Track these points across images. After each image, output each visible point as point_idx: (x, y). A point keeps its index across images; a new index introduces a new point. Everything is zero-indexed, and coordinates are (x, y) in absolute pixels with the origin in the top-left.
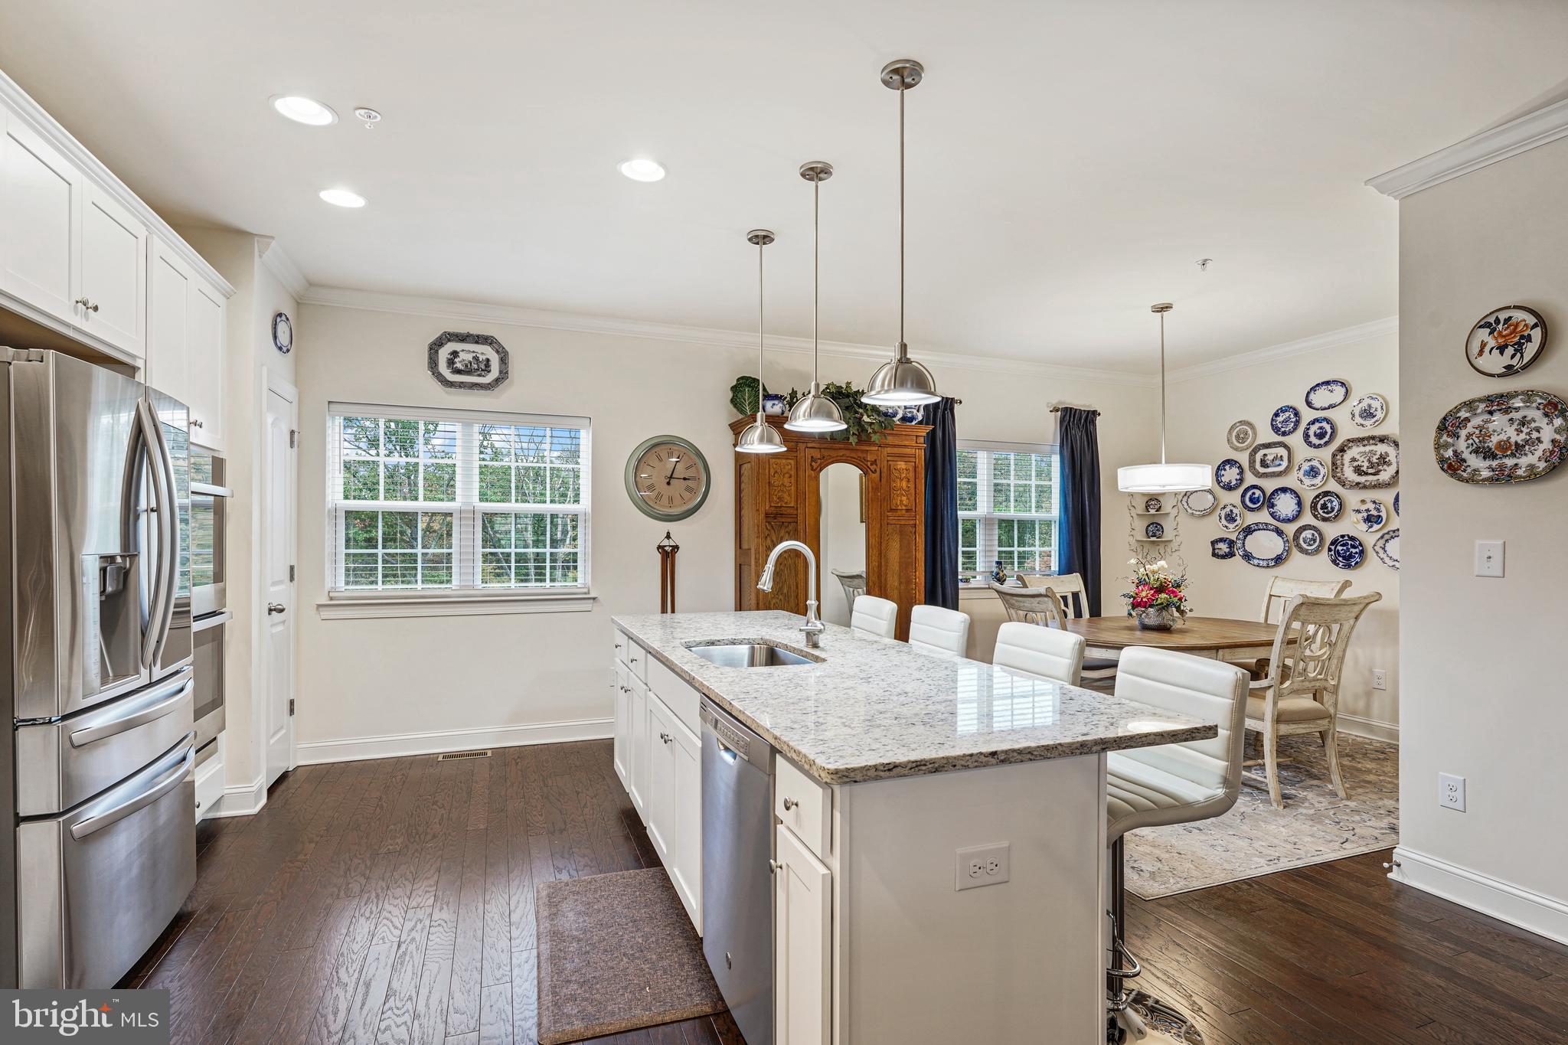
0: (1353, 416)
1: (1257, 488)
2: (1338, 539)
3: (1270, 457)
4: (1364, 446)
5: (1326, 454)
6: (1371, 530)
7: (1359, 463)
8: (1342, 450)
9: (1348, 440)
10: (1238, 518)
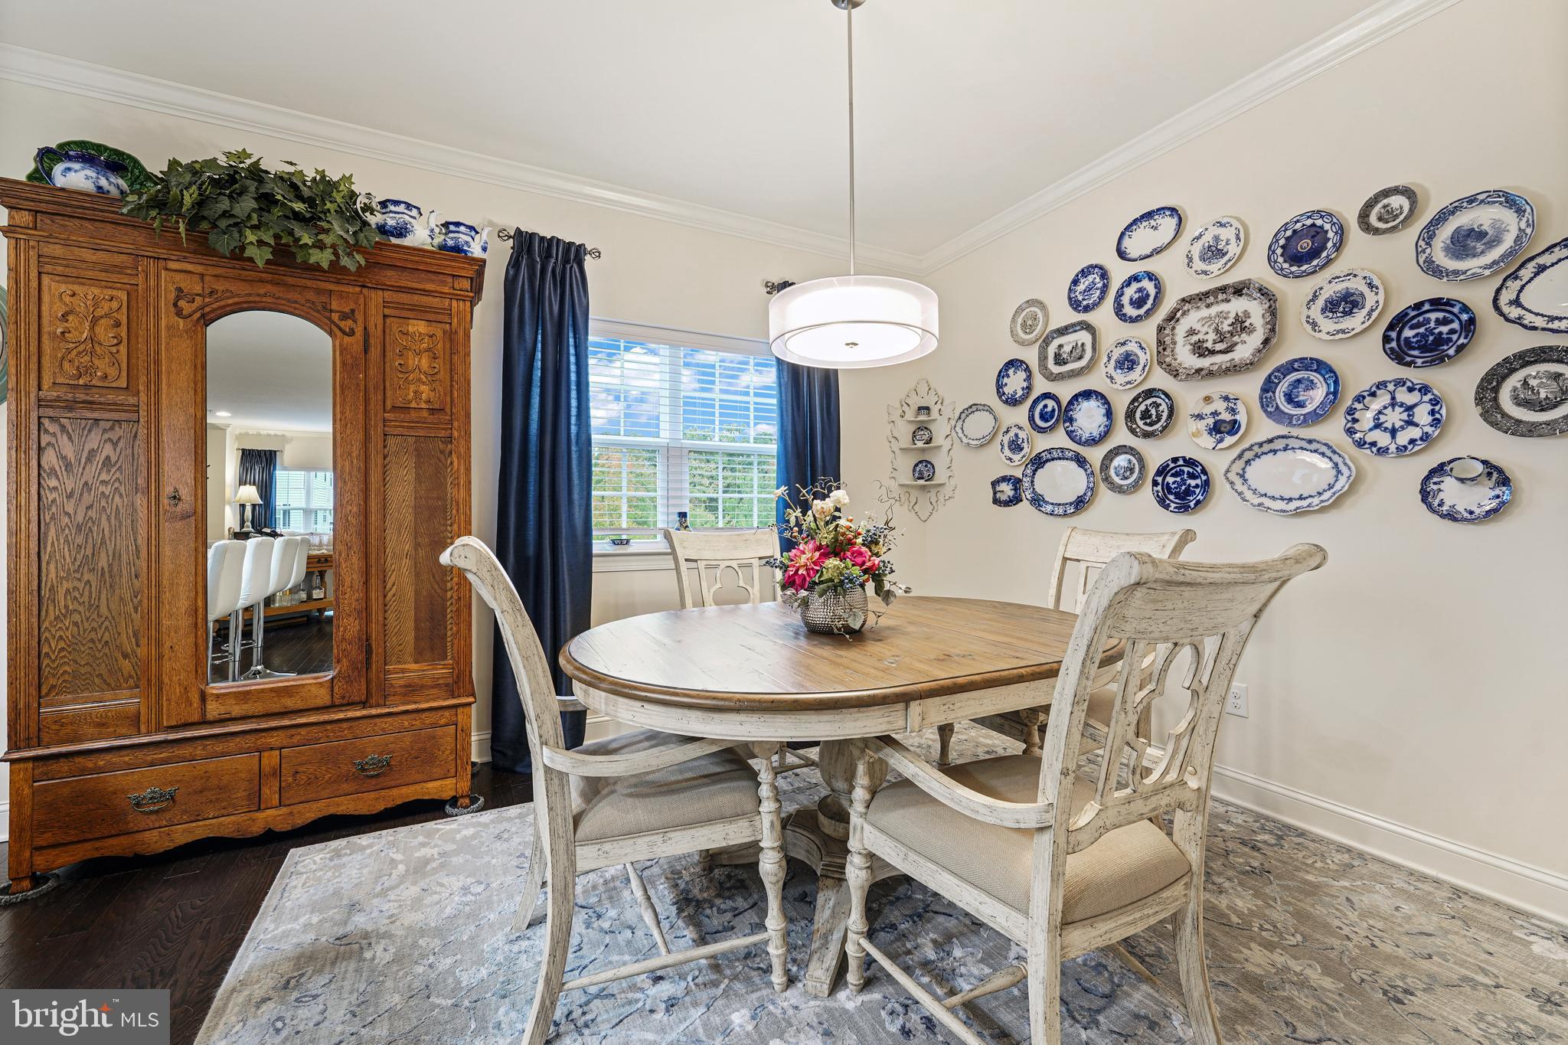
0: (1190, 260)
1: (1049, 398)
2: (1168, 465)
3: (1067, 349)
4: (1208, 306)
5: (1147, 331)
6: (1220, 446)
7: (1200, 336)
8: (1172, 317)
9: (1183, 300)
10: (1025, 445)
